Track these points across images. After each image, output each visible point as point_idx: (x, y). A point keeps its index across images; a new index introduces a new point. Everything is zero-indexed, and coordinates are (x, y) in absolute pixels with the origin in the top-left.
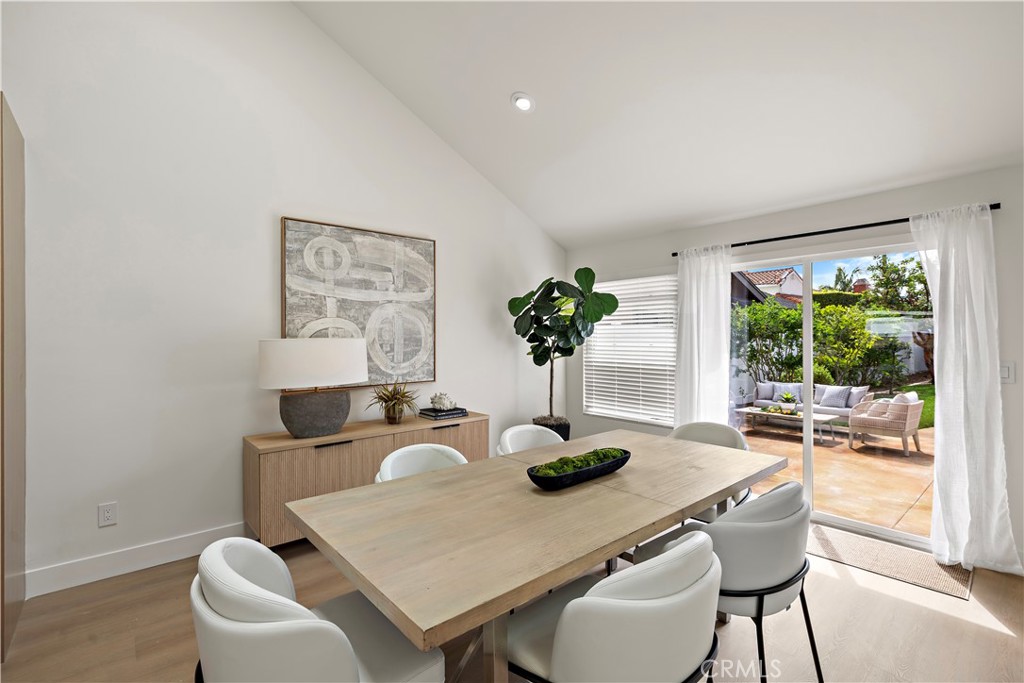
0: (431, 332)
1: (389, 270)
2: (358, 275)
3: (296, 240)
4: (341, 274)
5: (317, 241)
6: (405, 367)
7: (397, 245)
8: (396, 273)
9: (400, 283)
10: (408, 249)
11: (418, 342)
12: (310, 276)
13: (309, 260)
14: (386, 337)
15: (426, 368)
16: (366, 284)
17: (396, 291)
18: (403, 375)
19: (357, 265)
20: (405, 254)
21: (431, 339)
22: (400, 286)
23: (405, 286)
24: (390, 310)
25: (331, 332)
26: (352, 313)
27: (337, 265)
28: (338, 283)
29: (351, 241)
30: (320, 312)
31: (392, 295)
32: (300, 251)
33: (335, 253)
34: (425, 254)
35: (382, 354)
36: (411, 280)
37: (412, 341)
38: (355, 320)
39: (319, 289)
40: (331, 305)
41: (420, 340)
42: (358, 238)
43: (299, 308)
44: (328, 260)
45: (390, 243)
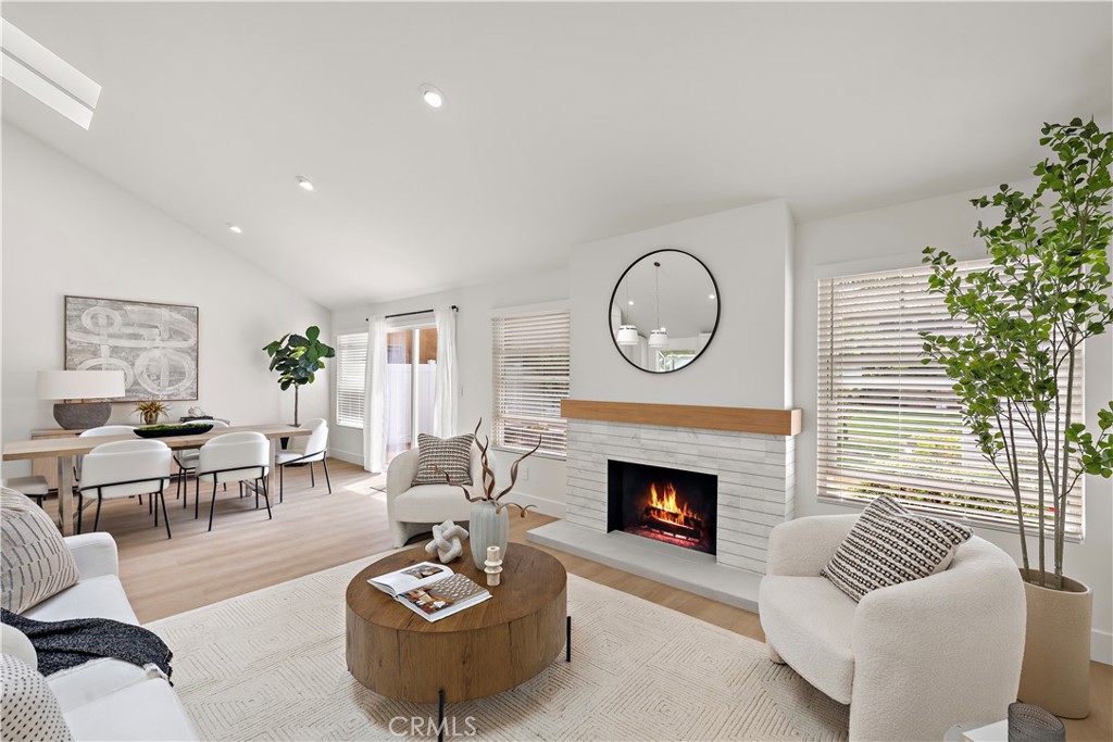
0: (194, 367)
1: (157, 327)
2: (129, 330)
3: (75, 310)
4: (112, 330)
5: (92, 310)
6: (170, 390)
7: (164, 312)
8: (162, 329)
9: (166, 336)
10: (173, 314)
11: (182, 374)
12: (86, 331)
13: (86, 321)
14: (153, 370)
15: (189, 391)
16: (136, 337)
17: (162, 340)
18: (169, 396)
19: (127, 324)
20: (171, 316)
21: (193, 373)
22: (166, 337)
23: (171, 337)
24: (157, 353)
25: (103, 367)
26: (123, 355)
27: (110, 324)
28: (110, 336)
29: (122, 309)
30: (95, 353)
31: (158, 343)
32: (79, 317)
33: (108, 317)
34: (190, 316)
35: (149, 382)
36: (175, 333)
37: (177, 374)
38: (126, 359)
39: (95, 340)
40: (105, 350)
41: (184, 373)
42: (128, 307)
43: (78, 352)
44: (102, 321)
45: (157, 310)
